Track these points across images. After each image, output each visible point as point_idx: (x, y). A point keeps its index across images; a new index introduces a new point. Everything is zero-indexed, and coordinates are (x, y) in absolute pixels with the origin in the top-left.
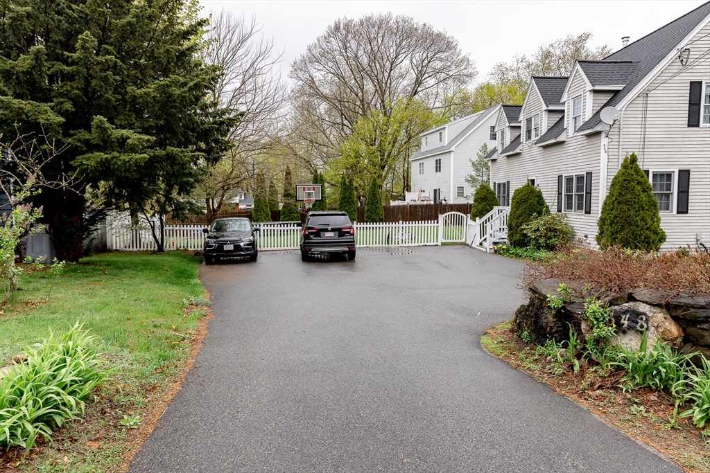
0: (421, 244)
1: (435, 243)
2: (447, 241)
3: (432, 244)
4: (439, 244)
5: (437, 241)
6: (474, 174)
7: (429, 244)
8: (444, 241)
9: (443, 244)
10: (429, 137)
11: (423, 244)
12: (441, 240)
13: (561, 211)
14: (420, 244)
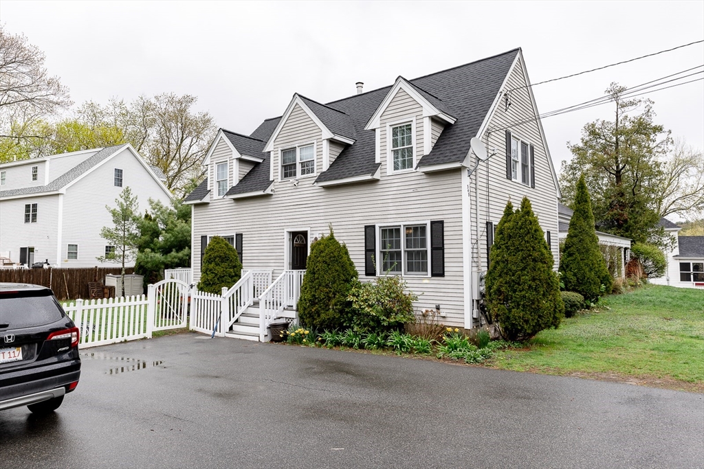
0: (118, 340)
1: (142, 335)
2: (160, 329)
3: (137, 336)
4: (149, 335)
5: (145, 331)
6: (112, 226)
7: (131, 337)
8: (156, 329)
9: (156, 335)
10: (8, 172)
11: (121, 339)
12: (152, 328)
13: (374, 274)
14: (115, 340)
